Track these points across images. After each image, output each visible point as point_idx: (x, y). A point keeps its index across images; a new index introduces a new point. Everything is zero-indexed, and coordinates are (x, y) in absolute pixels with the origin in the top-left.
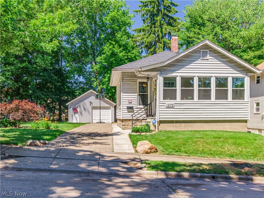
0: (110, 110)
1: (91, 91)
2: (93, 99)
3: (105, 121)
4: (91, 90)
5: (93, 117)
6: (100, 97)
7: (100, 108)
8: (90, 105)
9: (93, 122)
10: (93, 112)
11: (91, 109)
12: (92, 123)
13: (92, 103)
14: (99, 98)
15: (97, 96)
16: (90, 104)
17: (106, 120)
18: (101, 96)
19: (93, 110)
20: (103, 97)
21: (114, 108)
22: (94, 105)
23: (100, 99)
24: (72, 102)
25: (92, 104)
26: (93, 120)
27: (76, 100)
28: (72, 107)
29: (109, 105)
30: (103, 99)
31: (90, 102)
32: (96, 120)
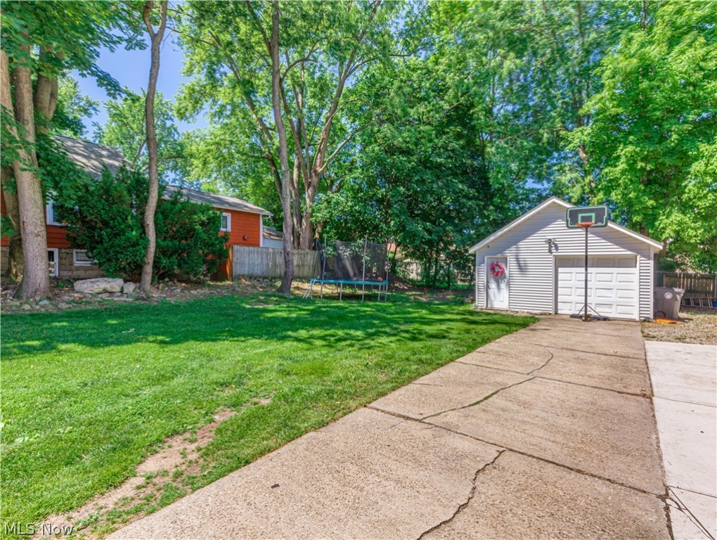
0: (636, 270)
1: (554, 203)
2: (558, 229)
3: (609, 310)
4: (555, 200)
5: (559, 293)
6: (584, 219)
7: (587, 262)
8: (550, 251)
9: (559, 312)
10: (560, 277)
11: (553, 265)
12: (556, 313)
13: (556, 246)
14: (579, 222)
15: (573, 215)
16: (550, 247)
17: (614, 307)
18: (593, 215)
19: (560, 270)
20: (599, 219)
21: (652, 262)
22: (563, 252)
23: (587, 227)
24: (487, 245)
25: (557, 248)
26: (559, 304)
27: (501, 236)
28: (486, 258)
29: (630, 250)
30: (599, 224)
31: (549, 242)
32: (573, 305)
